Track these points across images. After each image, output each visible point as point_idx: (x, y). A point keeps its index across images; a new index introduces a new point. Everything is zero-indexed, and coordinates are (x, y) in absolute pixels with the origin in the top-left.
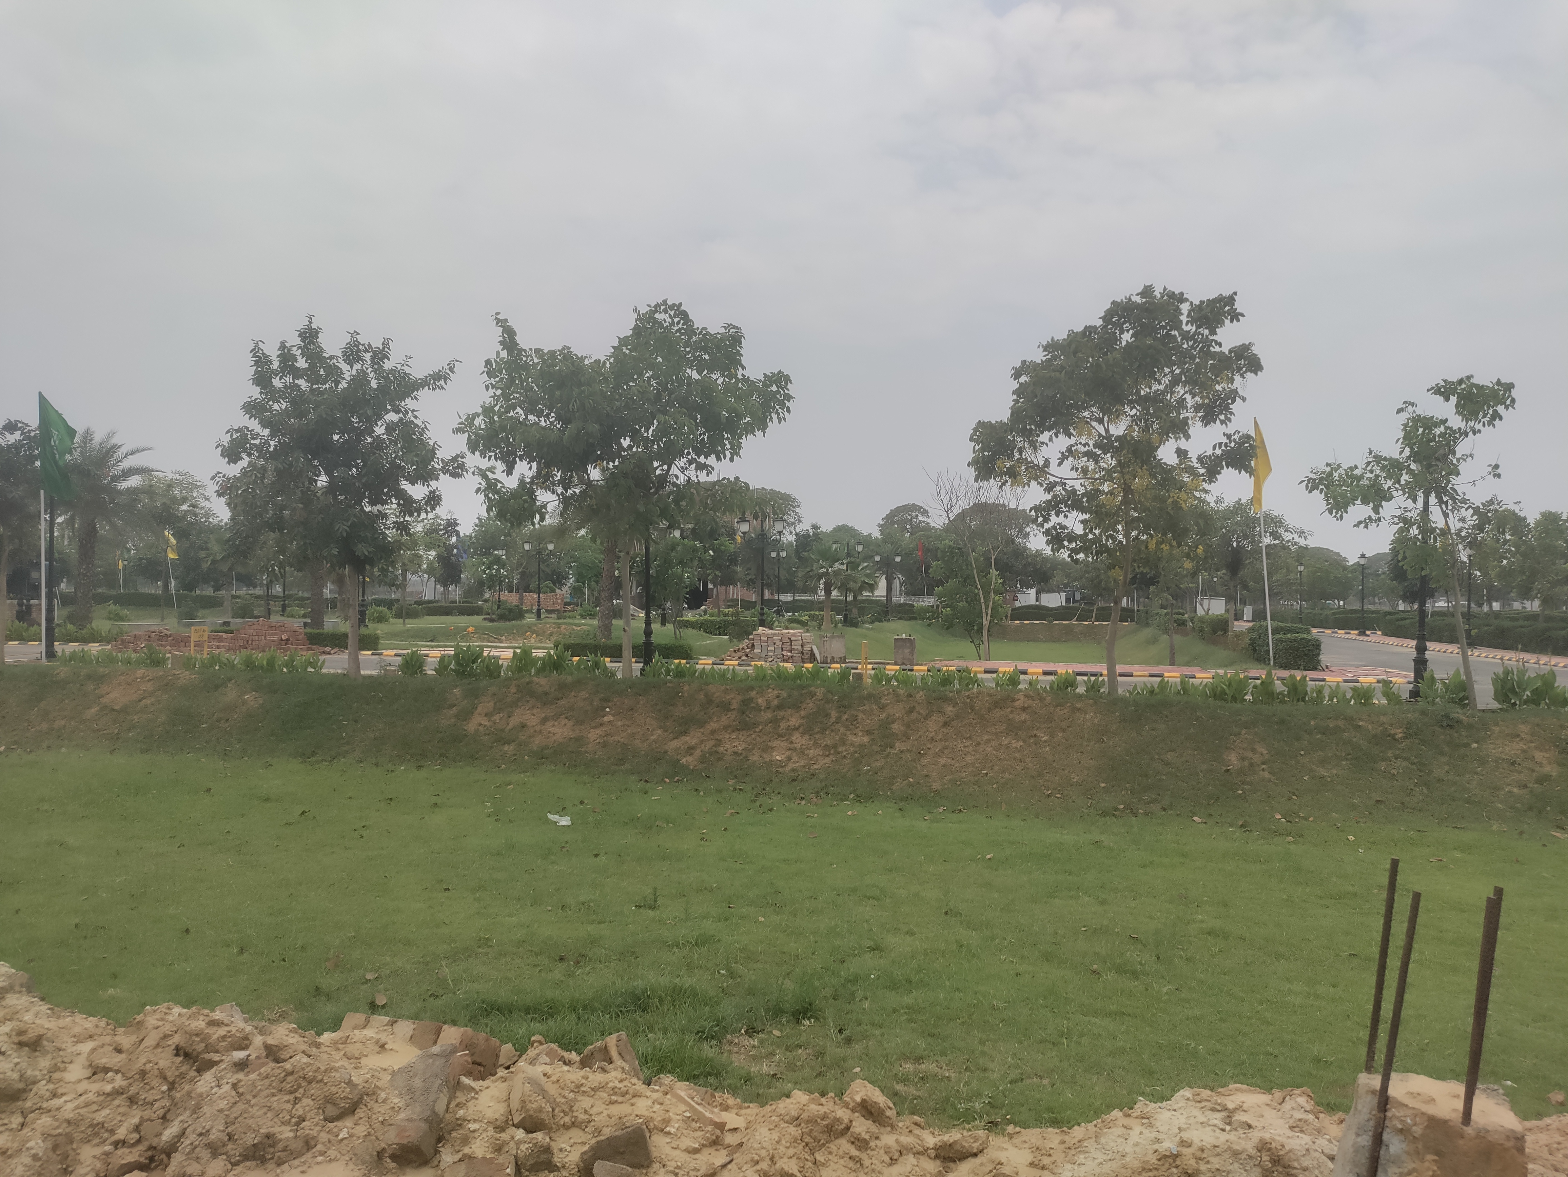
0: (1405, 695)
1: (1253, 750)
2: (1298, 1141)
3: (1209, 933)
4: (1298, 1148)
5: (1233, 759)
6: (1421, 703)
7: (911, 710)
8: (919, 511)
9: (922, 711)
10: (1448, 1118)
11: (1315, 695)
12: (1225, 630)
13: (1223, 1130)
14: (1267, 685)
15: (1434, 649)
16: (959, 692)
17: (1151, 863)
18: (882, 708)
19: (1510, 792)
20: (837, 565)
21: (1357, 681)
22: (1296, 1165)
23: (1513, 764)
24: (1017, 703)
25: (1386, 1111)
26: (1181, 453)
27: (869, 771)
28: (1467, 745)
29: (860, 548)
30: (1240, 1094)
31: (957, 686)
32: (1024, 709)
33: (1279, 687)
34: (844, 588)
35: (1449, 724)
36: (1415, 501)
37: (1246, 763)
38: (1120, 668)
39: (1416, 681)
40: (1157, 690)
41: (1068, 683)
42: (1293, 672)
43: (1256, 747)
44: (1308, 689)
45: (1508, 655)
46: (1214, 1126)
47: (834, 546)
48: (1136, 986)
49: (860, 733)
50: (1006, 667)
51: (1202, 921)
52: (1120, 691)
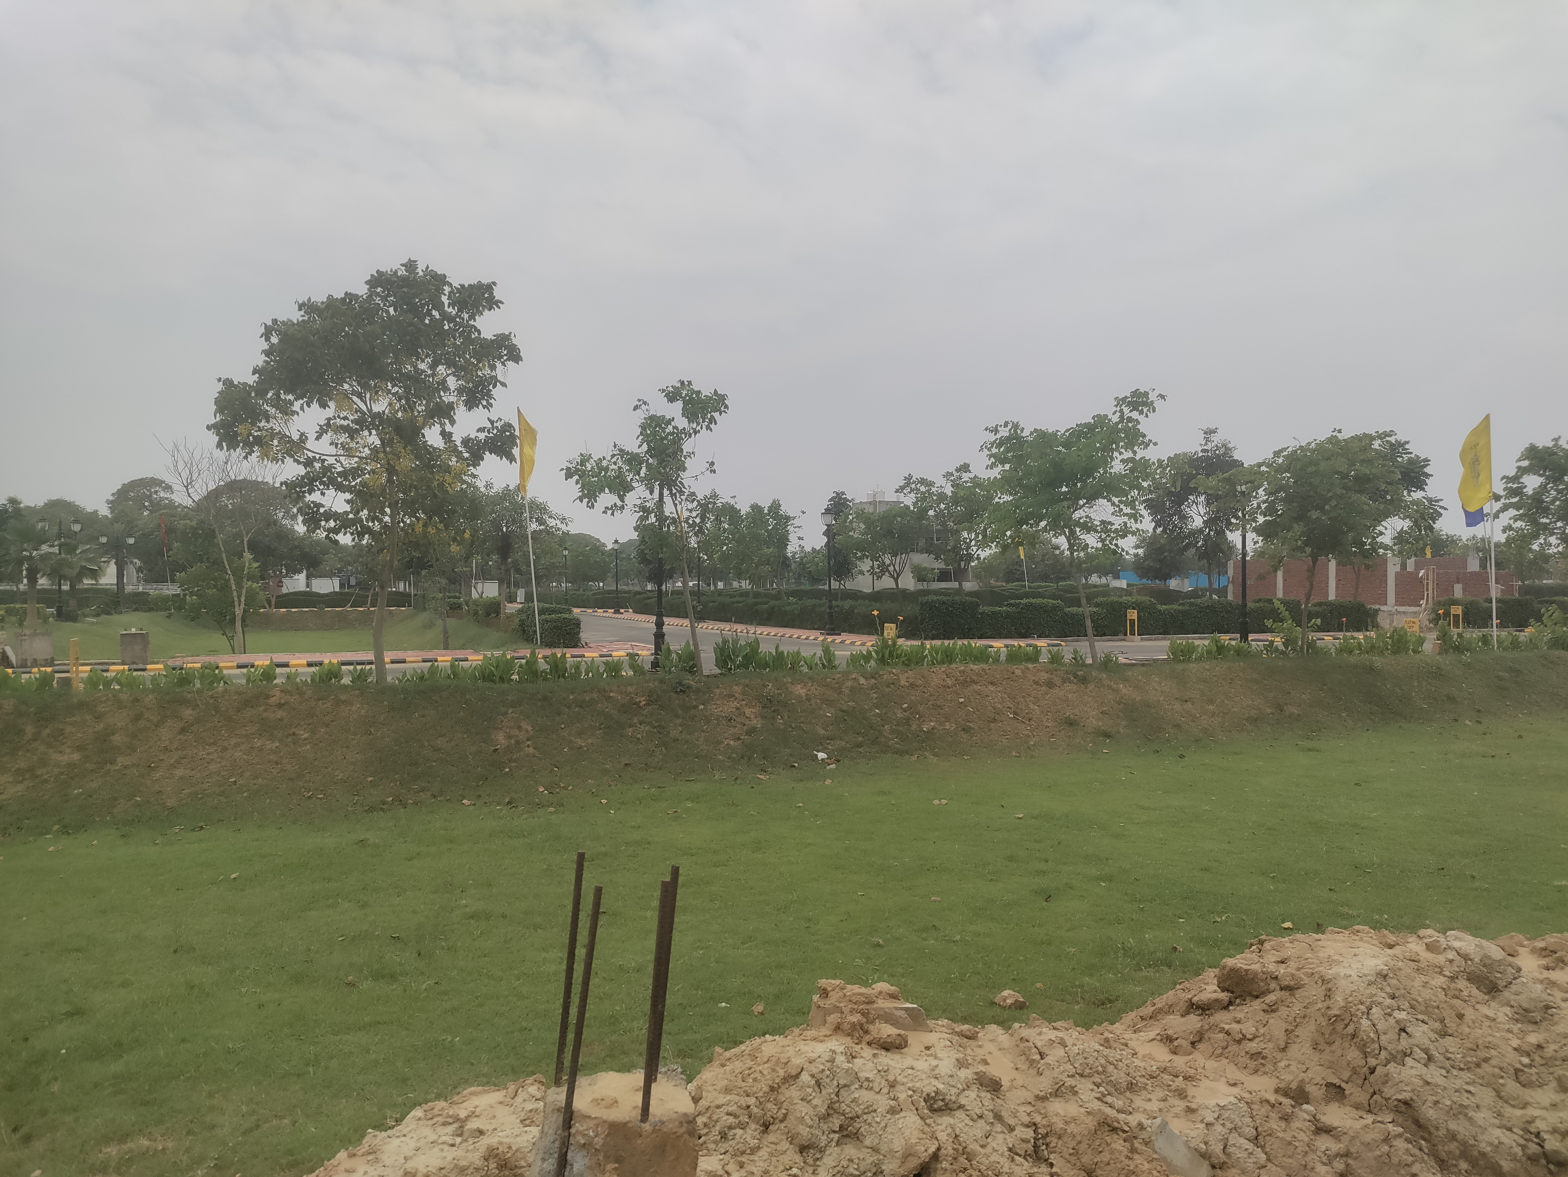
0: (647, 667)
1: (519, 728)
2: (526, 1137)
3: (472, 917)
4: (525, 1144)
5: (501, 739)
6: (661, 673)
7: (138, 717)
8: (160, 486)
9: (152, 717)
10: (628, 1119)
11: (573, 671)
12: (498, 613)
13: (453, 1145)
14: (531, 663)
15: (671, 624)
16: (200, 692)
17: (418, 854)
18: (99, 717)
19: (728, 744)
20: (45, 548)
21: (610, 656)
22: (523, 1163)
23: (730, 720)
24: (272, 701)
25: (570, 1127)
26: (446, 436)
27: (81, 794)
28: (696, 707)
29: (77, 528)
30: (474, 1098)
31: (198, 685)
32: (280, 706)
33: (542, 665)
34: (56, 574)
35: (682, 689)
36: (651, 492)
37: (513, 742)
38: (388, 656)
39: (656, 653)
40: (427, 676)
41: (333, 674)
42: (554, 650)
43: (522, 724)
44: (568, 665)
45: (726, 626)
46: (444, 1143)
47: (40, 525)
48: (393, 990)
49: (68, 750)
50: (262, 661)
51: (466, 906)
52: (389, 679)
